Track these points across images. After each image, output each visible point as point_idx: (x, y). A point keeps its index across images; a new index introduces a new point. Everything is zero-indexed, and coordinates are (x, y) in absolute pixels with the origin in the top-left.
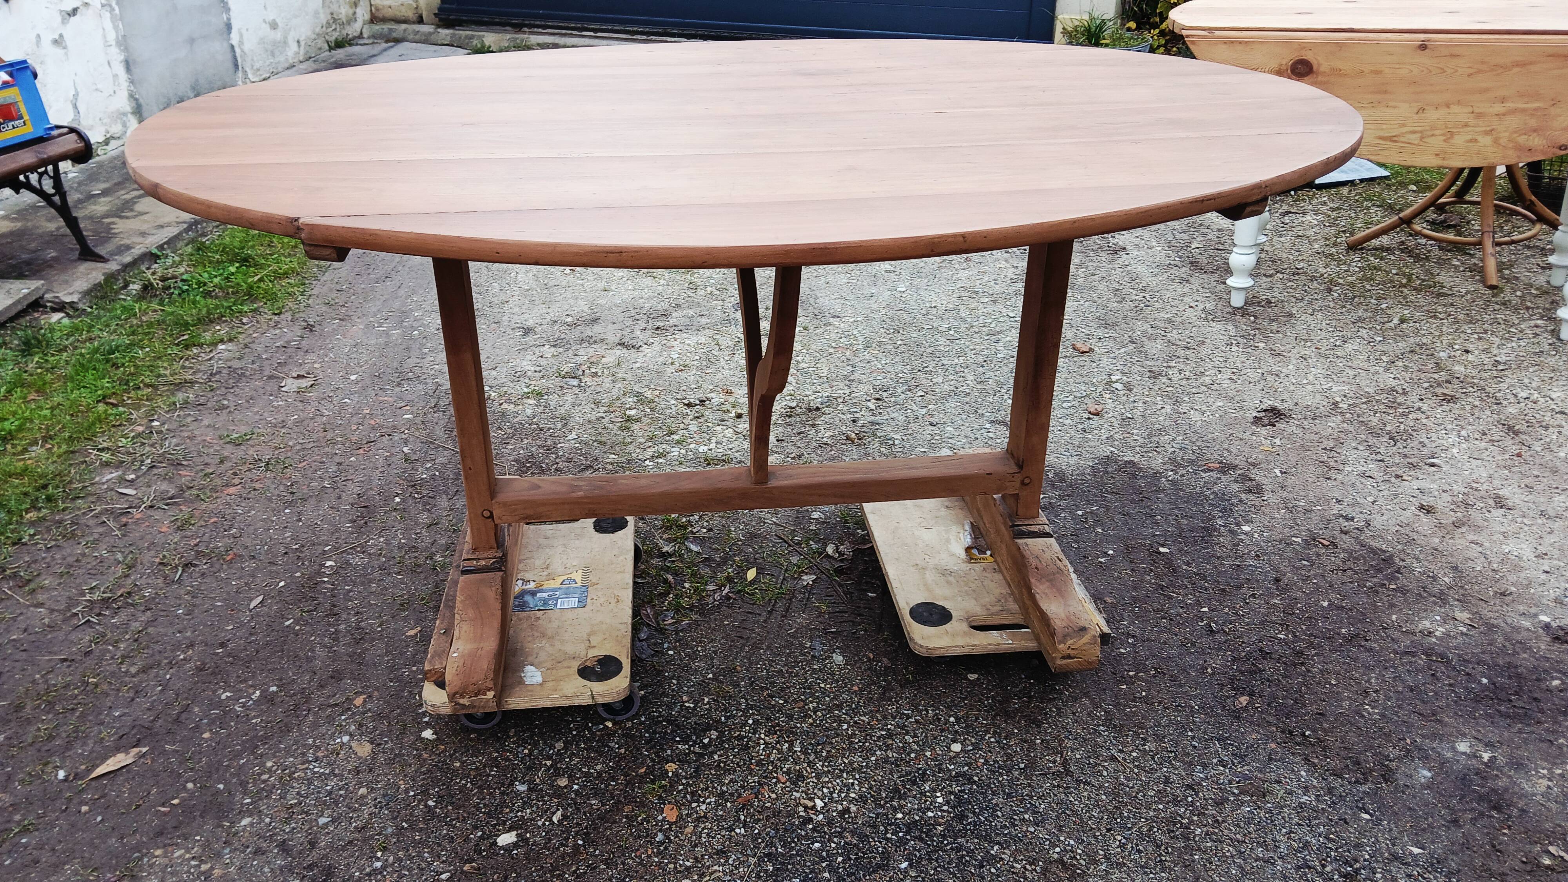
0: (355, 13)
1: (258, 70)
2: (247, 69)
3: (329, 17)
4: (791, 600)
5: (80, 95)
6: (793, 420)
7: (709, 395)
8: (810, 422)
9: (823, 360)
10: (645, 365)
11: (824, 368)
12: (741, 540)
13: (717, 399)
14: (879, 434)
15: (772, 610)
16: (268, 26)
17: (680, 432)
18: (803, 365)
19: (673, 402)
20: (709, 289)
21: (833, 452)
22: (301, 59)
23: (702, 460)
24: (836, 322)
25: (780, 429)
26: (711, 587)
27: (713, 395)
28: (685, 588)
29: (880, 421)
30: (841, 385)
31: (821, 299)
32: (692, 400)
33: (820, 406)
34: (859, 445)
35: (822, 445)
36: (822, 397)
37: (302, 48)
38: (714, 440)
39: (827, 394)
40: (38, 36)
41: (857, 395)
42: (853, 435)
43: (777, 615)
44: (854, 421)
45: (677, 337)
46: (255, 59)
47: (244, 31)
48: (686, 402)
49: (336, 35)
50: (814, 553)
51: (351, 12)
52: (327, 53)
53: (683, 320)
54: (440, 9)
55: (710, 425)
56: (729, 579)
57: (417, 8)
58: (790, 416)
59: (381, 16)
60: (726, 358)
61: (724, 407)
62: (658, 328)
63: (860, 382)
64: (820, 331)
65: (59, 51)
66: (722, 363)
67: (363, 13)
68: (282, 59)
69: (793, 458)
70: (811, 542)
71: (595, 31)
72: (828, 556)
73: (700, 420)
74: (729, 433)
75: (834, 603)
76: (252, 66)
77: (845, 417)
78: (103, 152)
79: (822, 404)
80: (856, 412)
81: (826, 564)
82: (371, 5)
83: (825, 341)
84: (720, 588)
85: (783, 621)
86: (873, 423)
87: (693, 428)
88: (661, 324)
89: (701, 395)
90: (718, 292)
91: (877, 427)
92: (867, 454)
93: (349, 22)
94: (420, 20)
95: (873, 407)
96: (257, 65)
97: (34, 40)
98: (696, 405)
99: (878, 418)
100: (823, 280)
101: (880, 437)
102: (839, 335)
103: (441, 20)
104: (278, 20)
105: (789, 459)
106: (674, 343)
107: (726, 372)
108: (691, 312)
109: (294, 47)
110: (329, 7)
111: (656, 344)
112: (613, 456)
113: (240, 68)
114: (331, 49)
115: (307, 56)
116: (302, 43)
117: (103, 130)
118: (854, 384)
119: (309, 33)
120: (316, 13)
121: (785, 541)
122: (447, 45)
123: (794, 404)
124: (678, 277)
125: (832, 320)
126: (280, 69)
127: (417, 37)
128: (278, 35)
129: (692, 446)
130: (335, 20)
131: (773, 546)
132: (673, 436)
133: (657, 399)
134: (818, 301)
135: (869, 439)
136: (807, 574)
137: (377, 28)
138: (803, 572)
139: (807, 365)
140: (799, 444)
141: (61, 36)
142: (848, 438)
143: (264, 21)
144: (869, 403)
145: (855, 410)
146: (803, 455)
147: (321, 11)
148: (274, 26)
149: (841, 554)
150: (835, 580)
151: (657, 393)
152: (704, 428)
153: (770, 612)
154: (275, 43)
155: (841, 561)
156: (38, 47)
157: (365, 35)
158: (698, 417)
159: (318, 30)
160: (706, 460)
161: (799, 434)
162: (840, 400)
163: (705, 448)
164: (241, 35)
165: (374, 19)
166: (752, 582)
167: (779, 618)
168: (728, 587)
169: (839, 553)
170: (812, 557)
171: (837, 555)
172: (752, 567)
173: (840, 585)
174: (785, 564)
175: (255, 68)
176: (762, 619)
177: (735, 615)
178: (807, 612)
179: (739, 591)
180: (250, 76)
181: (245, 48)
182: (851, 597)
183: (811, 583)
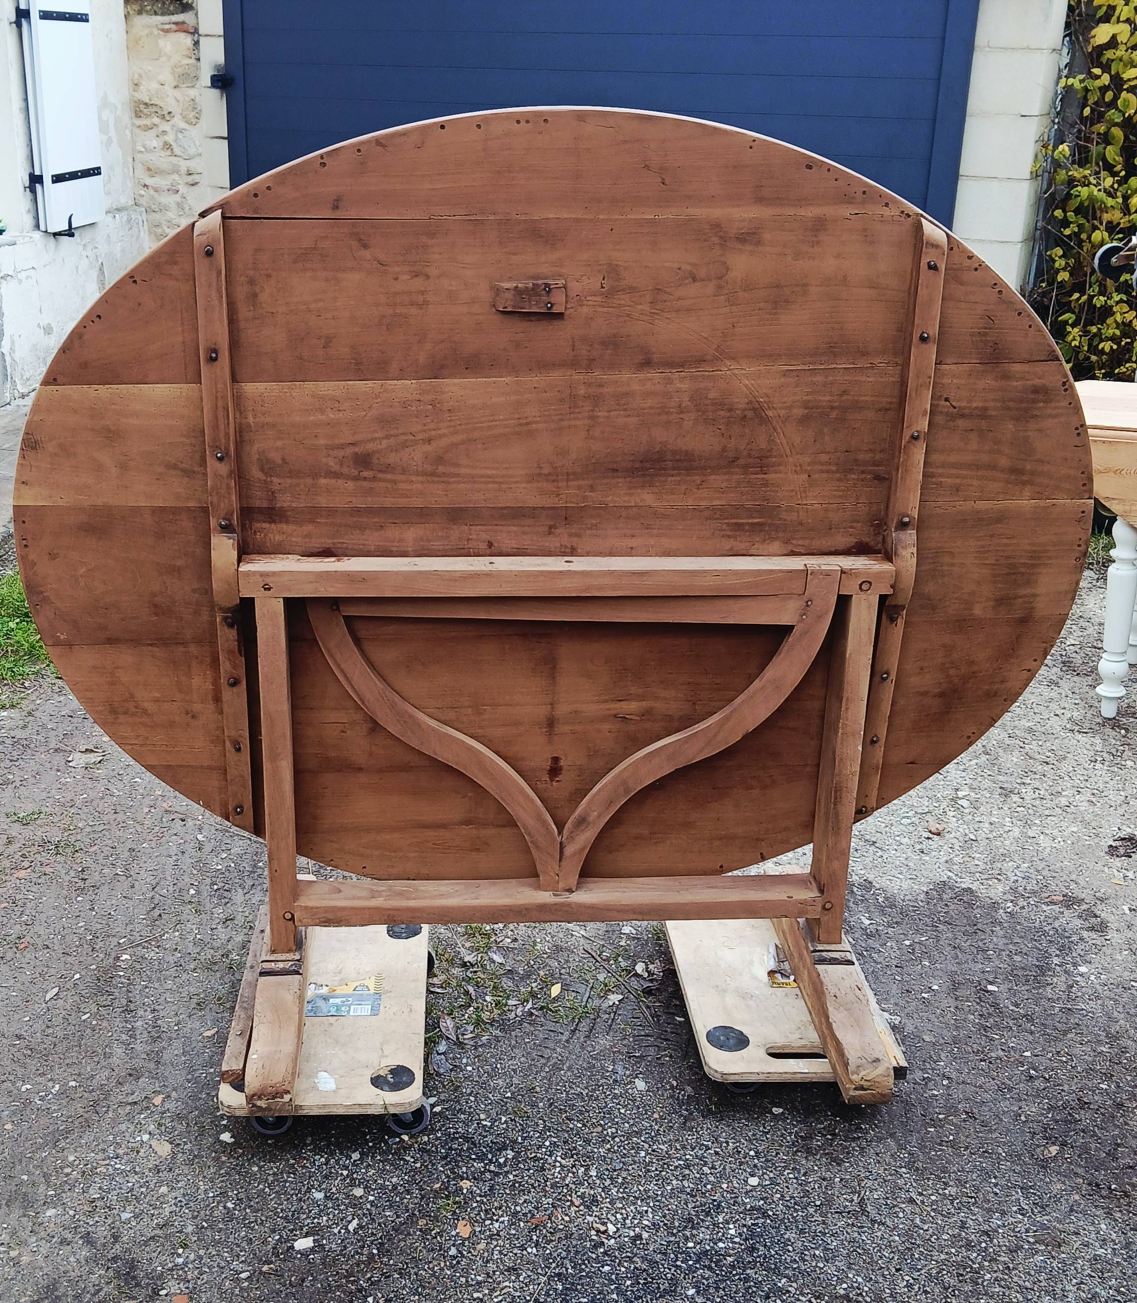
4: (595, 1020)
12: (546, 953)
15: (575, 1029)
26: (513, 1002)
28: (486, 1001)
43: (580, 1036)
46: (25, 368)
47: (16, 338)
50: (623, 971)
56: (532, 995)
70: (620, 959)
72: (637, 975)
75: (640, 1025)
81: (634, 983)
84: (522, 1004)
85: (585, 1042)
96: (27, 375)
121: (593, 957)
131: (580, 961)
136: (613, 992)
138: (610, 990)
149: (651, 974)
150: (643, 1001)
153: (573, 1032)
155: (651, 981)
164: (13, 342)
166: (556, 1000)
167: (582, 1039)
168: (530, 1003)
169: (649, 972)
170: (620, 976)
171: (646, 975)
172: (557, 983)
173: (648, 1007)
174: (592, 981)
175: (25, 378)
176: (564, 1038)
177: (537, 1033)
178: (611, 1033)
179: (542, 1008)
180: (19, 387)
181: (17, 356)
182: (659, 1020)
183: (617, 1003)
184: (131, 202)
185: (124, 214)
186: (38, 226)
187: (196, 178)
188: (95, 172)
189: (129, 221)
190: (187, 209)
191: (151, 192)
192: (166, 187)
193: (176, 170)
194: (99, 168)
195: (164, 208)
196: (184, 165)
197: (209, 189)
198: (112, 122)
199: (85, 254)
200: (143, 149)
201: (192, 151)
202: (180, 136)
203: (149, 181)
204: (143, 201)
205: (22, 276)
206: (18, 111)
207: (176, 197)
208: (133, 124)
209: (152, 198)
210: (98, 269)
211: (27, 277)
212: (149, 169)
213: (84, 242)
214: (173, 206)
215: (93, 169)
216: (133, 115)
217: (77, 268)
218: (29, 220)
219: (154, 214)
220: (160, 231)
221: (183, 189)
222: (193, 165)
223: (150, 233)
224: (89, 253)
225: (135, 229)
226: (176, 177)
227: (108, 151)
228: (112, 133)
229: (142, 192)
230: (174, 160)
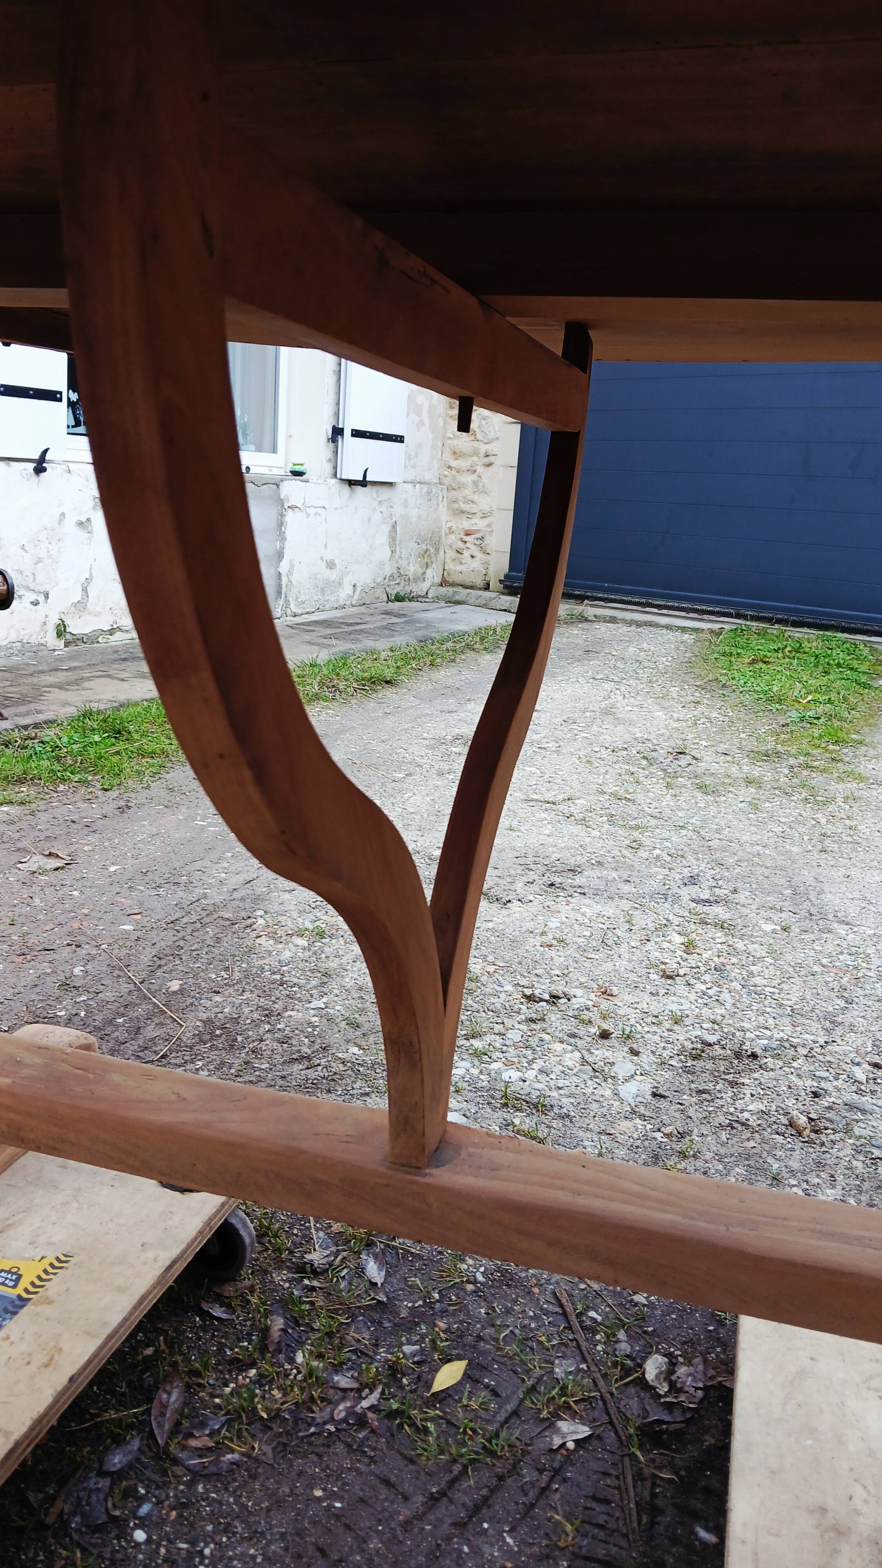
0: (424, 573)
1: (303, 603)
2: (291, 600)
3: (395, 571)
4: (501, 1478)
5: (94, 580)
6: (699, 1064)
7: (572, 992)
8: (730, 1077)
9: (797, 980)
10: (501, 927)
11: (793, 995)
12: (475, 1282)
13: (581, 998)
14: (857, 1131)
15: (443, 1494)
16: (324, 563)
17: (488, 1038)
18: (758, 980)
19: (509, 988)
20: (657, 852)
21: (752, 1144)
22: (354, 603)
23: (498, 1095)
24: (841, 930)
25: (668, 1075)
26: (343, 1381)
27: (579, 992)
28: (291, 1361)
29: (868, 1107)
30: (815, 1026)
31: (829, 896)
32: (537, 992)
33: (759, 1052)
34: (810, 1142)
35: (735, 1125)
36: (770, 1038)
37: (357, 593)
38: (539, 1064)
39: (782, 1034)
40: (63, 514)
41: (837, 1049)
42: (802, 1120)
43: (446, 1513)
44: (816, 1095)
45: (573, 900)
46: (302, 591)
47: (296, 563)
48: (528, 992)
49: (398, 589)
50: (615, 1364)
51: (420, 571)
52: (385, 604)
53: (597, 881)
54: (506, 576)
55: (546, 1037)
56: (394, 1371)
57: (485, 575)
58: (696, 1058)
59: (451, 581)
60: (633, 944)
61: (586, 1015)
62: (552, 885)
63: (852, 1028)
64: (807, 937)
65: (82, 534)
66: (623, 949)
67: (433, 575)
68: (332, 598)
69: (668, 1136)
70: (622, 1335)
71: (659, 607)
72: (642, 1382)
73: (533, 1026)
74: (572, 1059)
75: (601, 1527)
76: (297, 598)
77: (800, 1083)
78: (105, 640)
79: (765, 1050)
80: (825, 1079)
81: (632, 1405)
82: (444, 570)
83: (812, 953)
84: (359, 1391)
85: (448, 1539)
86: (850, 1107)
87: (514, 1036)
88: (558, 880)
89: (559, 988)
90: (668, 859)
91: (859, 1116)
92: (820, 1165)
93: (416, 580)
94: (487, 587)
95: (862, 1077)
96: (302, 598)
97: (58, 518)
98: (541, 1000)
99: (866, 1101)
100: (842, 871)
101: (859, 1138)
102: (839, 949)
103: (506, 587)
104: (336, 561)
105: (658, 1135)
106: (563, 908)
107: (622, 964)
108: (615, 875)
109: (349, 590)
110: (397, 562)
111: (535, 903)
112: (355, 1050)
113: (283, 596)
114: (389, 600)
115: (361, 602)
116: (359, 589)
117: (111, 620)
118: (839, 1031)
119: (369, 581)
120: (381, 564)
121: (565, 1314)
122: (505, 610)
123: (712, 1039)
124: (620, 832)
125: (836, 925)
126: (327, 607)
127: (478, 602)
128: (333, 575)
129: (495, 1066)
130: (400, 575)
131: (535, 1318)
132: (472, 1041)
133: (484, 979)
134: (823, 896)
135: (837, 1137)
136: (574, 1415)
137: (444, 590)
138: (567, 1407)
139: (765, 982)
140: (691, 1112)
141: (88, 520)
142: (791, 1124)
143: (322, 559)
144: (856, 1069)
145: (825, 1074)
146: (690, 1133)
147: (387, 563)
148: (331, 565)
149: (675, 1389)
150: (633, 1456)
151: (491, 969)
152: (534, 1042)
153: (434, 1500)
154: (328, 582)
155: (669, 1406)
156: (60, 524)
157: (430, 596)
158: (533, 1021)
159: (379, 580)
160: (505, 1096)
161: (700, 1092)
162: (803, 1051)
163: (514, 1075)
164: (292, 566)
165: (444, 583)
166: (444, 1396)
167: (445, 1528)
168: (376, 1394)
169: (672, 1385)
170: (605, 1376)
171: (664, 1388)
172: (459, 1358)
173: (639, 1477)
174: (538, 1372)
175: (300, 600)
176: (404, 1513)
177: (349, 1477)
178: (523, 1530)
179: (392, 1415)
180: (292, 606)
181: (294, 579)
182: (652, 1524)
183: (571, 1445)
184: (435, 480)
185: (425, 488)
186: (335, 475)
187: (491, 459)
188: (399, 439)
189: (429, 493)
190: (480, 487)
191: (454, 472)
192: (467, 468)
193: (476, 453)
194: (403, 437)
195: (461, 487)
196: (483, 448)
197: (501, 468)
198: (426, 407)
199: (379, 509)
200: (452, 436)
201: (492, 435)
202: (483, 422)
203: (453, 463)
204: (447, 481)
205: (312, 511)
206: (331, 372)
207: (474, 477)
208: (447, 415)
209: (454, 478)
210: (390, 525)
211: (316, 514)
212: (455, 453)
213: (380, 499)
214: (470, 484)
215: (397, 436)
216: (448, 406)
217: (369, 520)
218: (328, 468)
219: (454, 492)
220: (456, 506)
221: (480, 469)
222: (492, 448)
223: (449, 508)
224: (383, 509)
225: (434, 502)
226: (475, 459)
227: (419, 430)
228: (425, 417)
229: (446, 473)
230: (476, 444)
